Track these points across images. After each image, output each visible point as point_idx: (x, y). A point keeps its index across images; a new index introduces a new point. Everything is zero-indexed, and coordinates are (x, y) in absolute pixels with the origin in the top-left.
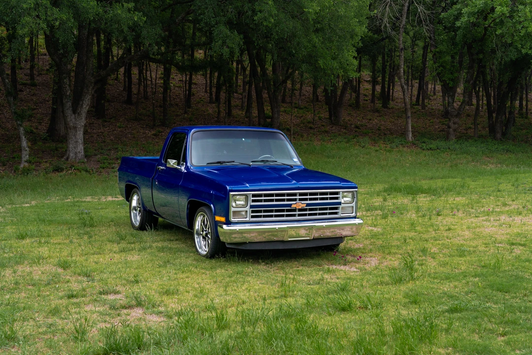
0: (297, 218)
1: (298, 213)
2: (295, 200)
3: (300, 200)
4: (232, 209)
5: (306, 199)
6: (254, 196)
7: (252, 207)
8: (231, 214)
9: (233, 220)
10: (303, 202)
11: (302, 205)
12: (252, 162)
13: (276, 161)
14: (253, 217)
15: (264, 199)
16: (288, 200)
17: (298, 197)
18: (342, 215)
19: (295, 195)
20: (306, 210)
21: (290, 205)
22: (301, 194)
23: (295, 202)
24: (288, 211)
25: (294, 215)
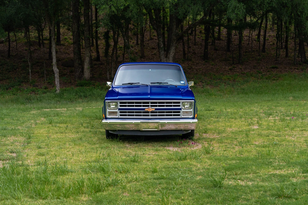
0: (150, 117)
1: (150, 114)
2: (148, 106)
3: (152, 106)
4: (108, 110)
5: (156, 106)
6: (121, 103)
7: (119, 109)
8: (107, 113)
9: (108, 116)
10: (153, 107)
11: (152, 109)
12: (151, 83)
13: (167, 83)
14: (121, 115)
15: (128, 105)
16: (144, 106)
17: (150, 104)
18: (182, 116)
19: (148, 103)
20: (156, 112)
21: (144, 109)
22: (152, 103)
23: (147, 107)
24: (143, 112)
25: (148, 115)
